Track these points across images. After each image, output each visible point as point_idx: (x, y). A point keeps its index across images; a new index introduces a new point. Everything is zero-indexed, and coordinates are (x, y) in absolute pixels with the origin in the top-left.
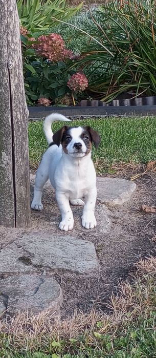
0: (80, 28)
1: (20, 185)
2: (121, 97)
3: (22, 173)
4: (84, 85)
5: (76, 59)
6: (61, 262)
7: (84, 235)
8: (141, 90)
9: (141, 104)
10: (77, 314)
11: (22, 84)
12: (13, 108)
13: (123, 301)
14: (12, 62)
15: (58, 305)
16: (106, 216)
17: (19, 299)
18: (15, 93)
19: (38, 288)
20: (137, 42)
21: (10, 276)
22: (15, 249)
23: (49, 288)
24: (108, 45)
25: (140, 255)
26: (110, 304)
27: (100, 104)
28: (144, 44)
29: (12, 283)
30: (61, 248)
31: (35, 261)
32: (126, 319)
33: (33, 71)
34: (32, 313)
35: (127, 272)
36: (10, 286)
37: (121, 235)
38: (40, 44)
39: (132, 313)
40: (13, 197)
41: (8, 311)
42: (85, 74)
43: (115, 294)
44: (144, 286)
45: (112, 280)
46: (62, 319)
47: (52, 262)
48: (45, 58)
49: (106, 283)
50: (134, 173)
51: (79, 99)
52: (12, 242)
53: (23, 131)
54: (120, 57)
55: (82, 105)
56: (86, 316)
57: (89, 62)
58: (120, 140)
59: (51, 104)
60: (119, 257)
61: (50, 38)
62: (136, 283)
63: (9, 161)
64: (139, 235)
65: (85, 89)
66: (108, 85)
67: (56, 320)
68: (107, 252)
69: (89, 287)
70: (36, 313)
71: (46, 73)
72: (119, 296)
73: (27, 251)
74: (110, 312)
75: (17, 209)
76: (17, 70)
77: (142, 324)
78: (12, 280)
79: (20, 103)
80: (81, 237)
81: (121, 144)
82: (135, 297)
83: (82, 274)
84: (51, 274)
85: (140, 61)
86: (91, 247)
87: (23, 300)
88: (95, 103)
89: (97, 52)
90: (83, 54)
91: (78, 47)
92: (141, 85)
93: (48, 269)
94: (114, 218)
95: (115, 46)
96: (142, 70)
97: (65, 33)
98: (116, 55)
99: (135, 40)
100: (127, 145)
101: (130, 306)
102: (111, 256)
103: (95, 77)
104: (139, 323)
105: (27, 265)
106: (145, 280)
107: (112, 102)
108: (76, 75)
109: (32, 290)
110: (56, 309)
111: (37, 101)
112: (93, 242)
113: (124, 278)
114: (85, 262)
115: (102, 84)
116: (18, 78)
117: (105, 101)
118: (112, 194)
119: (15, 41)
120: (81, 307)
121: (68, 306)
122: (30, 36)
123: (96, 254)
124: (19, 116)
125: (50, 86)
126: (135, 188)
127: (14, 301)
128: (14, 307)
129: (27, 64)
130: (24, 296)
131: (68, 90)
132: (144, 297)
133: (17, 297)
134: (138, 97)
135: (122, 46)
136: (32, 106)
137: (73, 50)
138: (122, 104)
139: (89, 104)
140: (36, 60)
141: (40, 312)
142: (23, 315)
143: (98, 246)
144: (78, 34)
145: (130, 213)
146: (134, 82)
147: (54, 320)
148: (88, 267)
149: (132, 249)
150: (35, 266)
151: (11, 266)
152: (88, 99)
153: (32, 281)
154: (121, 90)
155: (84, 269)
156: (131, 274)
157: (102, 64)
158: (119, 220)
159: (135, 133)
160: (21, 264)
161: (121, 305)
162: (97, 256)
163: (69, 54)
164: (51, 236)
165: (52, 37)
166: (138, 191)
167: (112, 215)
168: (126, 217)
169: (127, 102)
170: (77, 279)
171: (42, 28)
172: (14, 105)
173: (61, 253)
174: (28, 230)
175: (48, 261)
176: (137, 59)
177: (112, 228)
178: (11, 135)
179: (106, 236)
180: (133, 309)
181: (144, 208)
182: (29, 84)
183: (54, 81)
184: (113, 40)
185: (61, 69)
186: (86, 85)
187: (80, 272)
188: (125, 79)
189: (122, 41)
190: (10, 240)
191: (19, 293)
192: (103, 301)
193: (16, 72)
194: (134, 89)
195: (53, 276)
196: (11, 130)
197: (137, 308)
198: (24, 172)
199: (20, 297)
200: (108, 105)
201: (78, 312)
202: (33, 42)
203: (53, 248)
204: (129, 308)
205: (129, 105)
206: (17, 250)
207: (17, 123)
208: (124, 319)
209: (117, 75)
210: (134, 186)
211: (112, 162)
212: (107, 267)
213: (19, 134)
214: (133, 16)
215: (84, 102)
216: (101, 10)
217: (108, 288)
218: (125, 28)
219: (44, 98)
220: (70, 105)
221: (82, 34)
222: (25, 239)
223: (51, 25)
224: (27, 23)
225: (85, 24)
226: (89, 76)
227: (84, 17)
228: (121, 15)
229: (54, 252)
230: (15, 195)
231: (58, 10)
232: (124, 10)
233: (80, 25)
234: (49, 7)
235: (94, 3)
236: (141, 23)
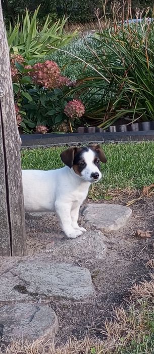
0: (73, 54)
1: (15, 214)
2: (118, 123)
3: (17, 201)
4: (81, 111)
5: (72, 86)
6: (57, 289)
7: (80, 261)
8: (137, 115)
9: (137, 130)
10: (72, 340)
11: (14, 112)
12: (5, 137)
13: (117, 326)
14: (2, 90)
15: (53, 332)
16: (101, 242)
17: (15, 328)
18: (6, 122)
19: (33, 316)
20: (132, 68)
21: (6, 304)
22: (10, 278)
23: (44, 315)
24: (104, 72)
25: (135, 281)
26: (105, 330)
27: (97, 131)
28: (139, 70)
29: (7, 312)
30: (56, 276)
31: (31, 289)
32: (120, 344)
33: (30, 99)
34: (27, 342)
35: (122, 298)
36: (5, 315)
37: (116, 261)
38: (36, 72)
39: (126, 338)
40: (8, 226)
41: (3, 340)
42: (82, 101)
43: (109, 319)
44: (138, 311)
45: (107, 305)
46: (56, 347)
47: (48, 290)
48: (41, 86)
49: (101, 309)
50: (130, 199)
51: (77, 125)
52: (7, 271)
53: (16, 159)
54: (116, 84)
55: (79, 132)
56: (81, 343)
57: (85, 89)
58: (116, 166)
59: (48, 132)
60: (114, 283)
61: (45, 65)
62: (130, 308)
63: (2, 190)
64: (135, 260)
65: (82, 115)
66: (105, 111)
67: (50, 347)
68: (103, 278)
69: (85, 314)
70: (31, 341)
71: (43, 101)
72: (113, 322)
73: (22, 280)
74: (104, 337)
75: (12, 238)
76: (8, 98)
77: (136, 349)
78: (7, 309)
79: (12, 131)
80: (77, 264)
81: (117, 170)
82: (129, 322)
83: (78, 301)
84: (47, 301)
85: (136, 86)
86: (87, 274)
87: (19, 328)
88: (92, 129)
89: (94, 78)
90: (79, 80)
91: (75, 74)
92: (137, 111)
93: (43, 297)
94: (110, 243)
95: (110, 72)
96: (138, 96)
97: (61, 60)
98: (111, 81)
99: (129, 66)
100: (122, 171)
101: (123, 331)
102: (107, 282)
103: (92, 104)
104: (132, 348)
105: (23, 293)
106: (139, 304)
107: (108, 128)
108: (73, 101)
109: (27, 318)
110: (51, 337)
111: (34, 129)
112: (88, 268)
113: (119, 303)
114: (81, 289)
115: (99, 111)
117: (102, 127)
118: (108, 220)
119: (5, 69)
120: (76, 334)
121: (63, 333)
122: (25, 64)
123: (91, 280)
124: (12, 144)
125: (48, 113)
126: (131, 213)
127: (9, 330)
128: (10, 336)
129: (24, 91)
130: (19, 324)
131: (65, 117)
132: (137, 322)
133: (12, 326)
134: (134, 123)
135: (117, 72)
136: (30, 134)
137: (69, 77)
138: (118, 130)
139: (86, 131)
140: (32, 88)
141: (35, 341)
142: (17, 344)
143: (93, 273)
144: (74, 61)
145: (126, 239)
146: (130, 108)
147: (48, 347)
148: (84, 293)
149: (127, 274)
150: (31, 294)
151: (7, 295)
152: (85, 126)
153: (28, 309)
154: (118, 116)
155: (80, 296)
156: (125, 299)
157: (99, 90)
158: (114, 246)
159: (131, 158)
160: (17, 293)
161: (115, 330)
162: (93, 282)
163: (65, 81)
164: (47, 264)
165: (47, 64)
166: (133, 216)
167: (108, 241)
168: (122, 242)
169: (124, 127)
170: (72, 306)
171: (39, 56)
172: (5, 133)
173: (57, 281)
174: (24, 258)
175: (44, 289)
176: (133, 85)
177: (107, 253)
178: (4, 164)
179: (102, 262)
180: (127, 334)
181: (139, 233)
182: (26, 111)
183: (51, 108)
184: (108, 66)
185: (58, 97)
186: (83, 111)
187: (75, 298)
188: (122, 104)
189: (117, 67)
190: (5, 268)
191: (15, 321)
192: (99, 327)
194: (130, 115)
195: (49, 303)
196: (4, 159)
197: (131, 332)
198: (18, 200)
199: (15, 326)
200: (105, 131)
201: (72, 338)
202: (29, 70)
203: (48, 275)
204: (123, 333)
205: (126, 130)
206: (13, 279)
207: (10, 151)
208: (117, 344)
209: (112, 101)
210: (129, 212)
211: (108, 188)
212: (102, 293)
213: (12, 162)
214: (127, 42)
215: (81, 129)
216: (97, 37)
217: (103, 313)
218: (119, 54)
219: (42, 125)
220: (68, 132)
221: (78, 61)
222: (21, 268)
223: (47, 52)
224: (24, 51)
225: (82, 51)
226: (86, 102)
227: (80, 43)
228: (115, 41)
229: (50, 280)
230: (10, 224)
231: (55, 37)
232: (118, 36)
233: (77, 51)
234: (45, 34)
235: (93, 29)
236: (136, 49)
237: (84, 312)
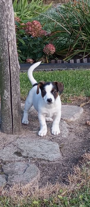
0: (51, 17)
1: (15, 110)
2: (75, 58)
3: (16, 102)
4: (53, 51)
5: (48, 36)
6: (39, 154)
7: (53, 138)
8: (86, 53)
9: (86, 62)
10: (48, 185)
11: (16, 50)
12: (11, 65)
13: (75, 177)
14: (10, 37)
15: (37, 180)
16: (65, 128)
18: (11, 55)
19: (26, 170)
20: (84, 26)
21: (9, 163)
22: (12, 147)
23: (32, 170)
24: (67, 28)
25: (85, 151)
26: (68, 179)
27: (63, 62)
28: (88, 27)
29: (10, 167)
30: (39, 147)
31: (24, 154)
32: (77, 187)
33: (24, 43)
34: (22, 185)
35: (78, 160)
36: (9, 169)
37: (74, 139)
38: (27, 27)
39: (80, 184)
40: (11, 117)
41: (8, 183)
42: (54, 44)
43: (71, 173)
44: (87, 168)
45: (69, 165)
46: (39, 188)
47: (34, 155)
48: (30, 35)
49: (65, 167)
50: (82, 102)
51: (50, 59)
52: (10, 143)
53: (16, 78)
54: (74, 34)
55: (52, 63)
56: (54, 186)
57: (56, 37)
58: (74, 83)
59: (34, 62)
60: (73, 151)
61: (33, 23)
62: (83, 166)
63: (8, 96)
64: (85, 139)
65: (54, 53)
66: (67, 51)
67: (36, 188)
68: (66, 149)
69: (56, 169)
70: (24, 184)
71: (31, 44)
72: (73, 174)
73: (19, 148)
74: (67, 183)
75: (13, 124)
76: (13, 42)
77: (86, 190)
78: (10, 166)
79: (14, 61)
80: (51, 140)
81: (75, 86)
82: (82, 175)
83: (52, 162)
84: (34, 161)
85: (86, 36)
86: (57, 146)
87: (17, 177)
88: (60, 61)
89: (61, 31)
90: (52, 32)
91: (50, 29)
92: (87, 51)
93: (31, 159)
94: (70, 128)
95: (71, 28)
96: (87, 42)
97: (42, 20)
98: (72, 33)
99: (83, 24)
100: (78, 86)
101: (79, 180)
102: (68, 151)
103: (60, 46)
104: (84, 190)
105: (20, 156)
106: (88, 165)
107: (69, 61)
108: (48, 45)
109: (22, 171)
110: (36, 182)
111: (25, 61)
112: (58, 143)
113: (76, 164)
114: (53, 155)
115: (64, 50)
116: (14, 46)
117: (66, 60)
118: (69, 115)
119: (11, 25)
120: (51, 181)
121: (43, 180)
122: (21, 22)
123: (59, 150)
124: (14, 69)
125: (34, 52)
126: (83, 111)
127: (11, 178)
128: (12, 181)
129: (20, 38)
130: (17, 174)
131: (43, 54)
132: (87, 175)
133: (13, 175)
134: (84, 58)
135: (75, 28)
136: (23, 63)
137: (46, 30)
138: (75, 62)
139: (56, 62)
140: (25, 36)
141: (27, 184)
142: (17, 186)
143: (61, 145)
144: (50, 21)
145: (80, 126)
146: (82, 49)
147: (35, 188)
148: (55, 157)
149: (81, 146)
150: (24, 157)
151: (10, 157)
152: (55, 59)
153: (22, 166)
154: (75, 53)
155: (53, 159)
156: (80, 161)
157: (64, 39)
158: (73, 130)
159: (83, 79)
160: (16, 156)
161: (74, 179)
162: (60, 151)
163: (44, 32)
164: (34, 139)
165: (34, 23)
166: (84, 113)
167: (69, 127)
168: (77, 128)
169: (78, 61)
170: (48, 164)
171: (29, 18)
172: (11, 62)
173: (39, 150)
174: (20, 136)
175: (32, 154)
176: (84, 35)
177: (69, 134)
178: (9, 80)
179: (66, 139)
180: (81, 182)
181: (88, 123)
182: (21, 50)
183: (36, 49)
184: (70, 24)
185: (40, 42)
186: (54, 51)
187: (50, 160)
188: (78, 47)
189: (75, 25)
190: (9, 142)
191: (15, 173)
192: (64, 177)
193: (12, 43)
194: (82, 53)
195: (34, 163)
196: (9, 77)
197: (83, 181)
198: (17, 102)
199: (15, 175)
200: (67, 63)
201: (49, 183)
202: (23, 26)
203: (34, 146)
204: (79, 181)
205: (79, 62)
206: (14, 148)
207: (13, 73)
208: (75, 188)
209: (72, 45)
210: (82, 110)
211: (69, 96)
212: (66, 158)
213: (14, 79)
214: (82, 10)
215: (53, 61)
216: (63, 7)
217: (67, 169)
218: (77, 17)
219: (30, 58)
220: (45, 63)
221: (52, 21)
222: (18, 141)
223: (34, 15)
224: (20, 15)
225: (54, 15)
226: (56, 45)
227: (53, 11)
228: (75, 10)
229: (35, 149)
230: (12, 115)
231: (38, 7)
232: (76, 6)
233: (51, 15)
234: (33, 5)
235: (60, 3)
236: (86, 14)
237: (55, 168)
